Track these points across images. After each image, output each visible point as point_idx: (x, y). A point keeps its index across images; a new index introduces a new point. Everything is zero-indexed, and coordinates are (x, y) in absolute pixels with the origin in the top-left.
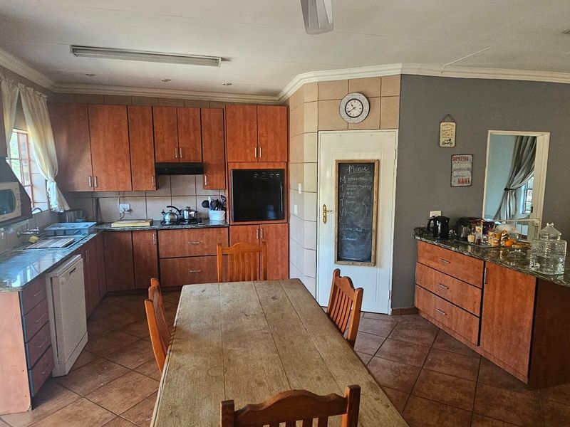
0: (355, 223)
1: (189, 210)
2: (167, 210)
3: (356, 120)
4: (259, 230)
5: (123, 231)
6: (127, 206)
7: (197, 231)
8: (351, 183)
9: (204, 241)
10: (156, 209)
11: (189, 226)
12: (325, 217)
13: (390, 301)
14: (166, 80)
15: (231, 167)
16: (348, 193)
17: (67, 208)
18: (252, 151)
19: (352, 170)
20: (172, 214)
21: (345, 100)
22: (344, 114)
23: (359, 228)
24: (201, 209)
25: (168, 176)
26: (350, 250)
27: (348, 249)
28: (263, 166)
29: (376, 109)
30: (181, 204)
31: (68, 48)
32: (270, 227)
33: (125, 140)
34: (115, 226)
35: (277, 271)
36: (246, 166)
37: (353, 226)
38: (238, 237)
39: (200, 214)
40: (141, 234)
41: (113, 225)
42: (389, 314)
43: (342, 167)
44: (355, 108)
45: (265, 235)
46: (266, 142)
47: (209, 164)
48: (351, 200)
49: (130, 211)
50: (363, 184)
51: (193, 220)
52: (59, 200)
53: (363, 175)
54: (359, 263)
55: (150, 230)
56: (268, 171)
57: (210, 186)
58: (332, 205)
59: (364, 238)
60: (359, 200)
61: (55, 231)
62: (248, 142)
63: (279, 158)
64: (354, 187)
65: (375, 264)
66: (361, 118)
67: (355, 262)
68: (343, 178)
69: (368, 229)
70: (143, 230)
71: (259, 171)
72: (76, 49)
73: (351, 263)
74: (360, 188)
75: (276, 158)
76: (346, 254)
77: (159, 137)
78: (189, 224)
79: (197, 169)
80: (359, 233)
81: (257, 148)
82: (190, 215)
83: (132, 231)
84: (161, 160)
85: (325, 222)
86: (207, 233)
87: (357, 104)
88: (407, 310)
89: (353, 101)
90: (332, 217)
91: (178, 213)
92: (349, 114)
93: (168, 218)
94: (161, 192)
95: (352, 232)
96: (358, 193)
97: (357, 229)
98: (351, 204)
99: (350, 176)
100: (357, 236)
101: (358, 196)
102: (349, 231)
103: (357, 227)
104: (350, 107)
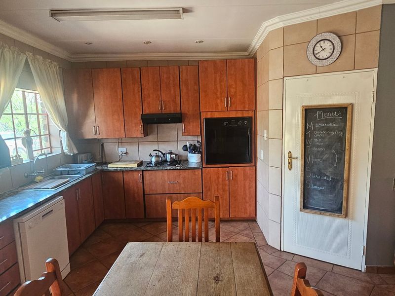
0: (323, 171)
1: (171, 153)
2: (154, 153)
3: (326, 63)
4: (229, 173)
5: (116, 171)
6: (124, 150)
7: (175, 172)
8: (321, 129)
9: (181, 181)
10: (146, 152)
11: (169, 168)
12: (290, 164)
13: (364, 257)
14: (148, 43)
15: (204, 116)
16: (316, 140)
17: (76, 152)
18: (222, 101)
19: (320, 116)
20: (157, 156)
21: (313, 42)
22: (311, 57)
23: (328, 176)
24: (182, 152)
25: (156, 125)
26: (317, 198)
27: (315, 197)
28: (233, 115)
29: (350, 49)
30: (165, 148)
31: (48, 13)
32: (239, 169)
33: (120, 97)
35: (245, 209)
36: (217, 115)
37: (321, 174)
38: (210, 178)
39: (181, 156)
40: (130, 173)
41: (110, 166)
42: (363, 270)
43: (309, 113)
44: (325, 49)
45: (234, 176)
46: (236, 92)
47: (187, 114)
48: (318, 146)
49: (126, 153)
50: (333, 130)
51: (174, 162)
52: (69, 146)
53: (333, 120)
54: (328, 213)
55: (136, 171)
56: (237, 119)
57: (187, 133)
58: (298, 152)
59: (334, 187)
60: (329, 147)
61: (61, 171)
62: (218, 94)
63: (247, 106)
64: (323, 133)
65: (346, 216)
66: (331, 60)
67: (323, 212)
68: (310, 124)
69: (338, 178)
70: (131, 171)
71: (229, 120)
72: (54, 13)
73: (318, 212)
74: (329, 134)
75: (244, 107)
76: (312, 202)
77: (145, 92)
78: (169, 165)
79: (177, 118)
80: (328, 181)
81: (227, 98)
82: (171, 158)
83: (123, 171)
84: (147, 112)
85: (290, 169)
86: (186, 174)
87: (327, 45)
89: (322, 42)
90: (298, 164)
91: (162, 156)
92: (317, 56)
93: (154, 160)
94: (150, 138)
95: (319, 180)
96: (326, 140)
97: (325, 178)
98: (318, 152)
99: (318, 123)
100: (325, 184)
101: (327, 143)
102: (316, 179)
103: (326, 175)
104: (318, 49)
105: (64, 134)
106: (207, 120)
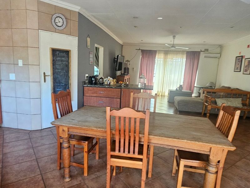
0: (61, 81)
3: (60, 28)
8: (59, 61)
16: (57, 66)
19: (58, 54)
21: (55, 16)
22: (54, 24)
23: (63, 83)
29: (69, 24)
37: (60, 83)
44: (59, 22)
48: (58, 69)
50: (64, 61)
53: (64, 57)
58: (49, 72)
60: (62, 69)
64: (60, 63)
66: (62, 28)
68: (54, 58)
69: (67, 83)
74: (62, 63)
80: (63, 86)
85: (45, 81)
87: (60, 20)
89: (58, 18)
92: (56, 24)
95: (59, 86)
96: (62, 66)
97: (62, 84)
98: (58, 71)
99: (58, 57)
100: (62, 87)
101: (62, 68)
102: (58, 85)
103: (62, 83)
104: (57, 21)
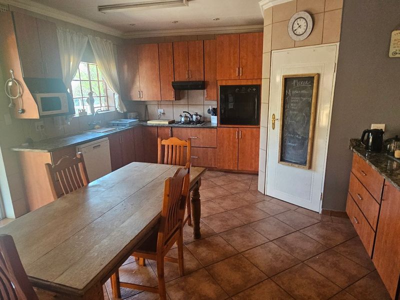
0: (296, 131)
1: (197, 115)
2: (183, 114)
3: (302, 38)
4: (238, 132)
5: (152, 126)
6: (162, 111)
7: (197, 130)
8: (296, 95)
9: (201, 137)
10: (178, 112)
11: (193, 126)
12: (274, 124)
13: (321, 201)
14: (175, 22)
15: (219, 84)
16: (292, 105)
17: (125, 110)
18: (235, 71)
19: (296, 84)
20: (186, 117)
21: (292, 20)
22: (291, 34)
23: (299, 135)
24: (207, 114)
25: (186, 91)
26: (290, 153)
27: (290, 152)
28: (244, 83)
29: (319, 25)
30: (193, 110)
31: (97, 9)
32: (246, 130)
33: (157, 67)
34: (150, 123)
36: (230, 83)
37: (295, 133)
38: (223, 136)
39: (206, 118)
40: (163, 129)
41: (148, 122)
42: (320, 213)
43: (287, 81)
45: (243, 136)
46: (247, 63)
47: (208, 82)
48: (294, 110)
49: (164, 114)
50: (304, 96)
51: (198, 122)
52: (120, 105)
53: (304, 88)
54: (297, 165)
55: (167, 127)
56: (247, 87)
57: (209, 98)
58: (279, 115)
59: (303, 144)
60: (301, 110)
61: (113, 123)
62: (232, 64)
63: (256, 75)
64: (297, 99)
65: (310, 168)
67: (293, 164)
68: (288, 91)
69: (307, 137)
70: (163, 127)
71: (240, 87)
72: (101, 8)
73: (290, 164)
74: (301, 100)
75: (254, 76)
76: (288, 156)
77: (177, 64)
78: (194, 124)
79: (202, 85)
80: (299, 139)
81: (239, 69)
82: (196, 118)
83: (157, 127)
84: (177, 79)
86: (205, 131)
87: (302, 22)
88: (337, 213)
89: (299, 20)
90: (278, 124)
91: (190, 117)
92: (295, 32)
93: (183, 119)
94: (182, 102)
95: (293, 138)
96: (300, 104)
97: (297, 136)
98: (293, 114)
99: (294, 90)
100: (297, 142)
101: (299, 107)
102: (291, 137)
103: (298, 134)
104: (296, 26)
105: (117, 96)
106: (222, 87)
